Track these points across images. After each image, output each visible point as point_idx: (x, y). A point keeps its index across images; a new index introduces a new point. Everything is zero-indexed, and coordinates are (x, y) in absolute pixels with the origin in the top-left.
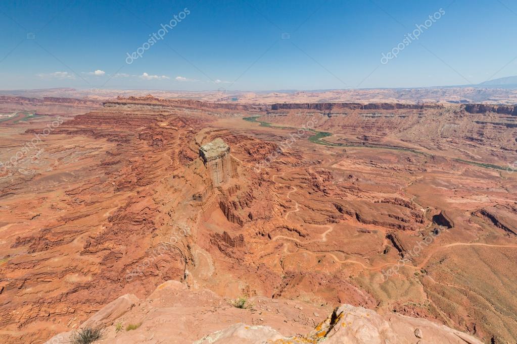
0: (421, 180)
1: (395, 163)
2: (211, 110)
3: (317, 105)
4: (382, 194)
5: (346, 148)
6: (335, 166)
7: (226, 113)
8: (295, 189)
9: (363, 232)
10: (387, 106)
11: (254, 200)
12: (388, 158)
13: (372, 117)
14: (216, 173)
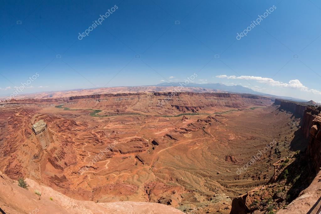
0: (144, 127)
1: (133, 121)
2: (39, 103)
3: (92, 96)
4: (130, 138)
5: (110, 117)
6: (105, 128)
7: (46, 104)
8: (86, 144)
9: (124, 158)
10: (125, 95)
11: (65, 154)
12: (129, 119)
13: (119, 100)
14: (42, 141)
